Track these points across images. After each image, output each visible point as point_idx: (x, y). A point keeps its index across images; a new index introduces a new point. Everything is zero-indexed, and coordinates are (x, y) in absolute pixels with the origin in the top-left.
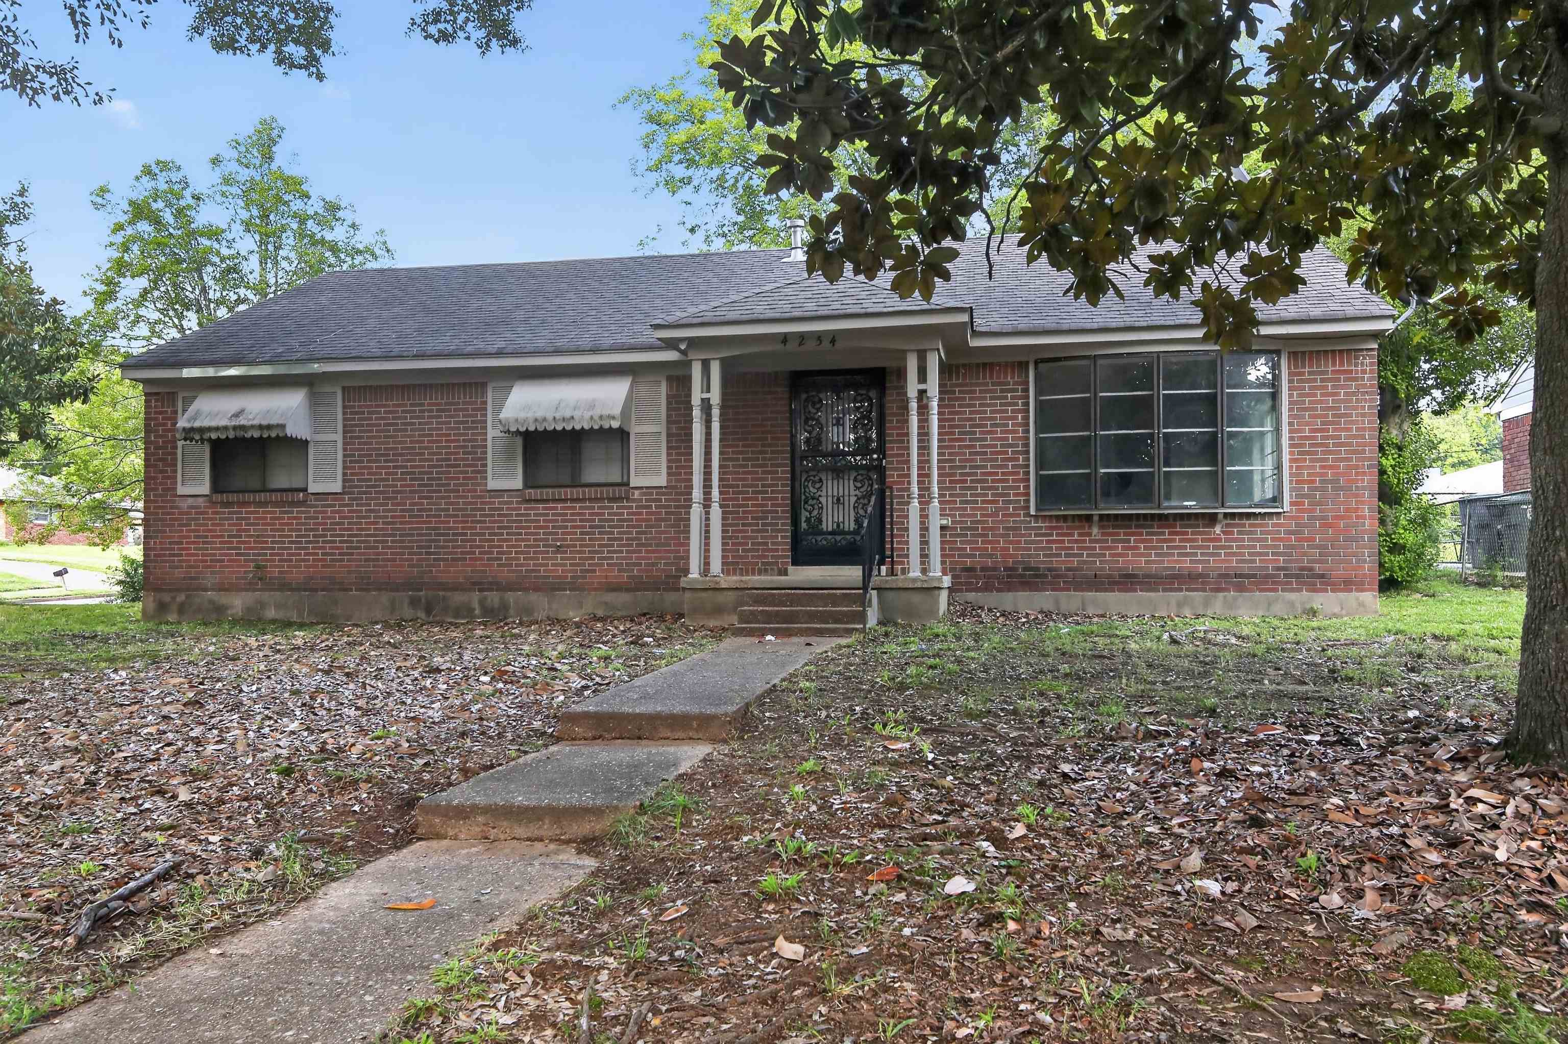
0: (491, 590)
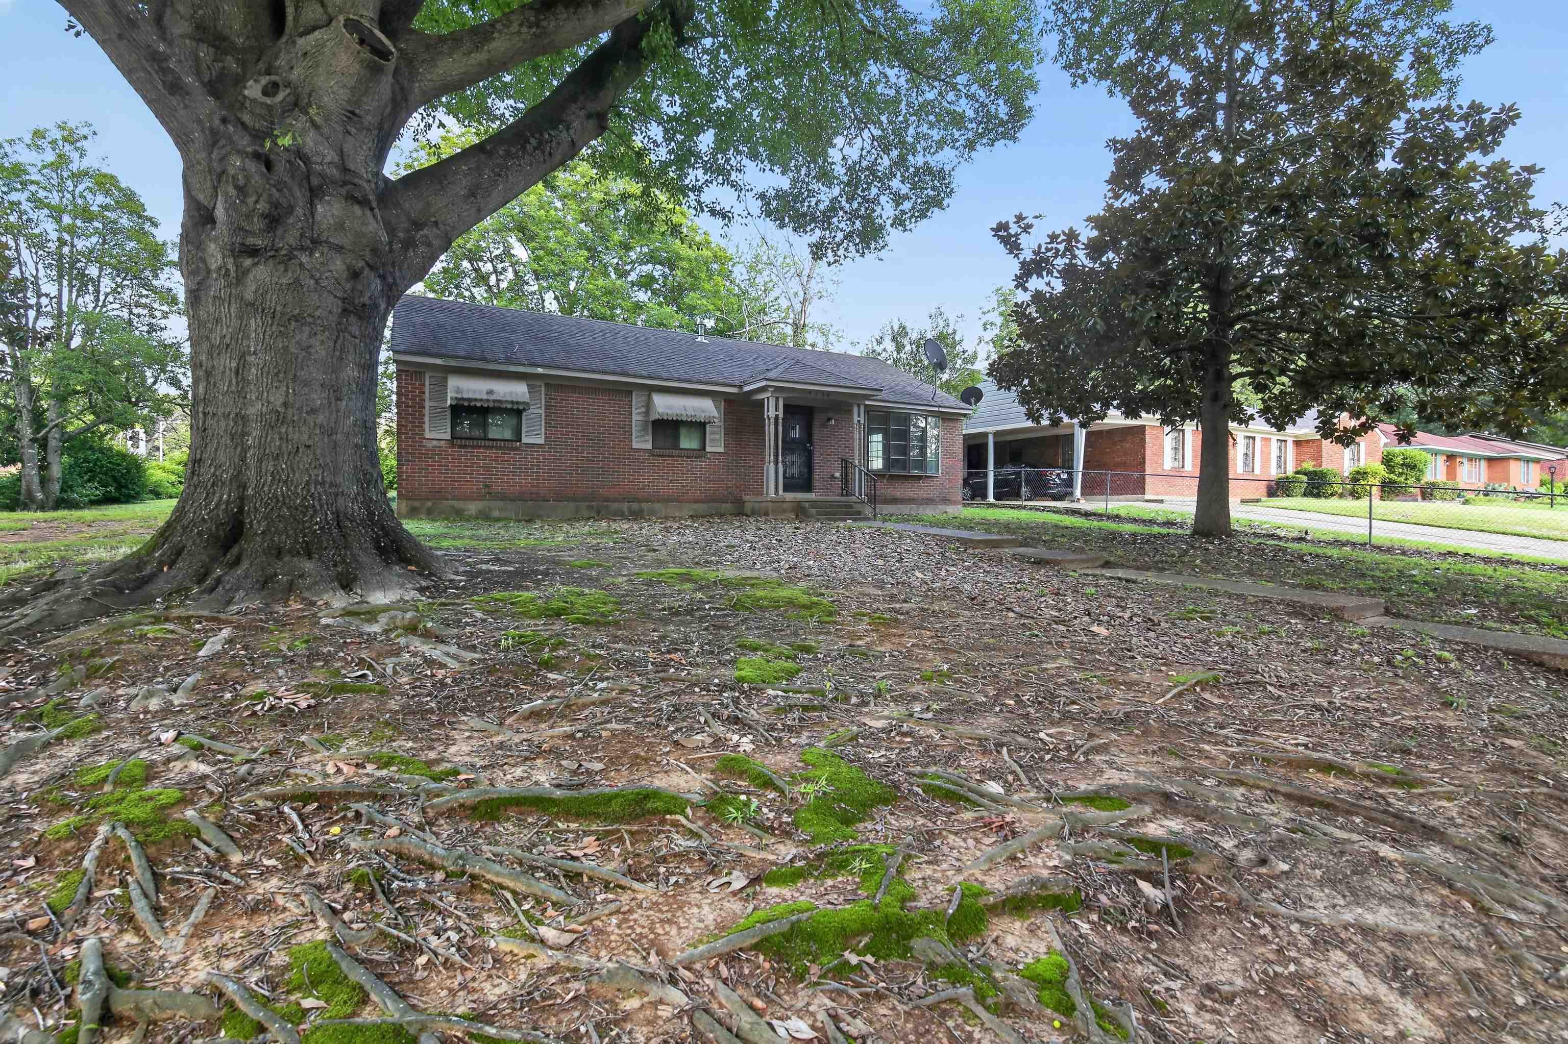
0: (634, 502)
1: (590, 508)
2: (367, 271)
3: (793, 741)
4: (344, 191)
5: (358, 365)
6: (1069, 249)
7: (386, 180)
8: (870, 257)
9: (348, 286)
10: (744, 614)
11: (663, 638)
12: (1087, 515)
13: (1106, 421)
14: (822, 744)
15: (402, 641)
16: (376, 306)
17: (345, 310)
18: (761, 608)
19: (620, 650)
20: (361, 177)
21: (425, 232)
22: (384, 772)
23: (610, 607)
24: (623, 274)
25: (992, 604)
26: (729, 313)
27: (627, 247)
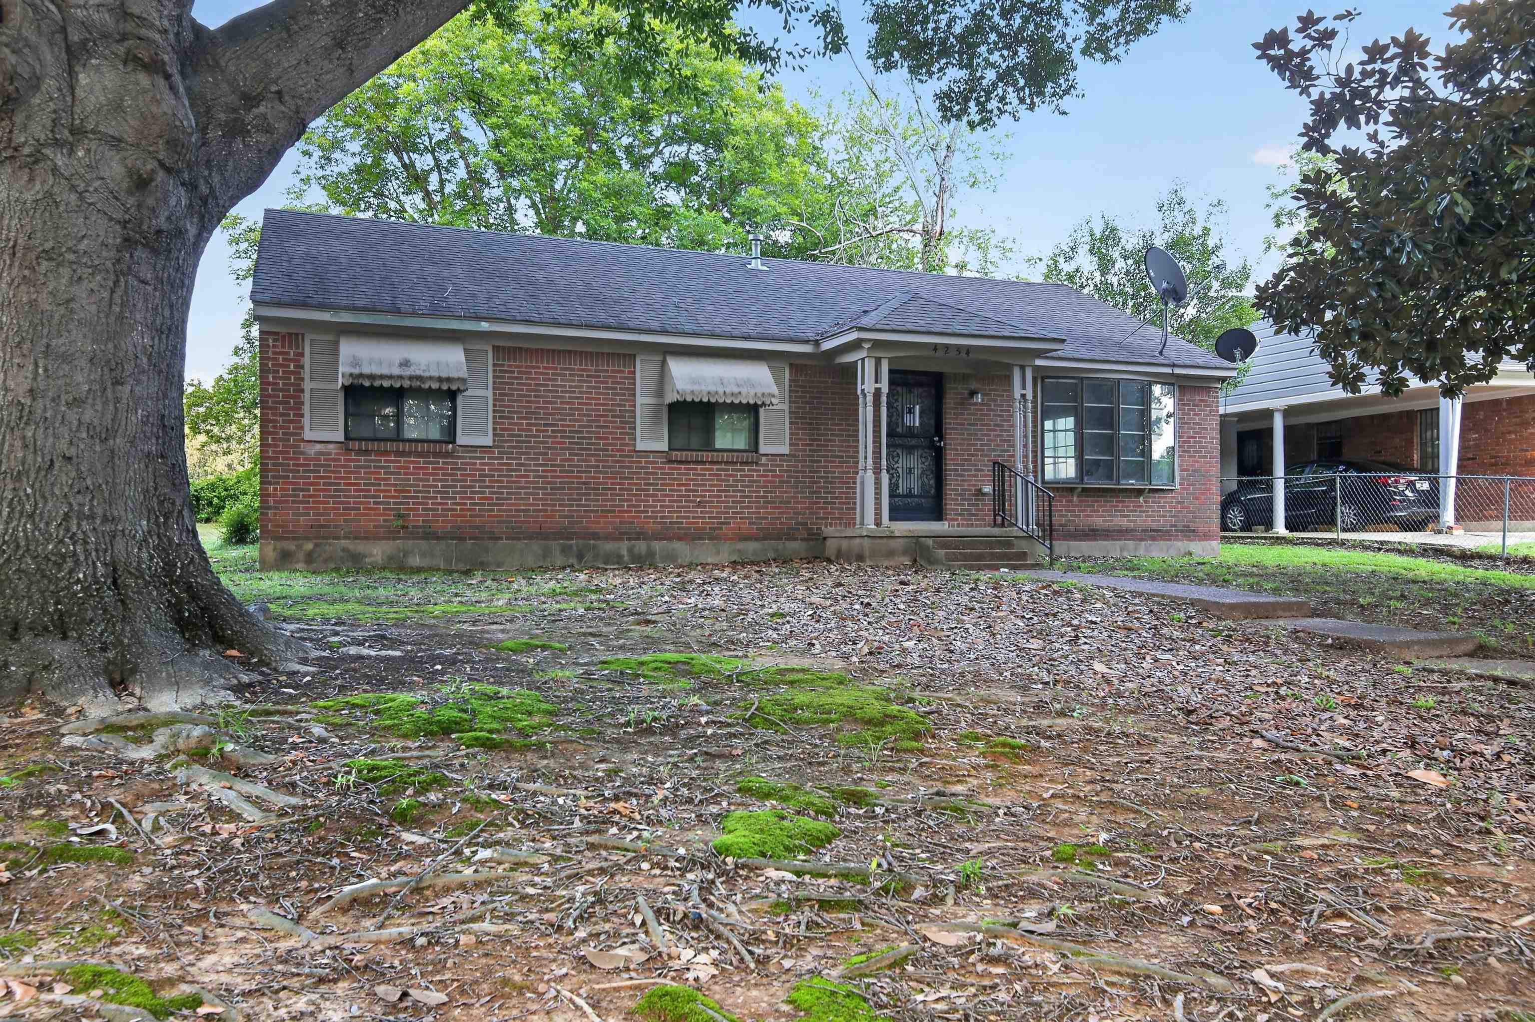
0: (638, 539)
1: (565, 550)
2: (161, 175)
3: (787, 964)
4: (121, 50)
5: (151, 327)
6: (1407, 70)
7: (198, 30)
8: (1044, 110)
9: (131, 201)
10: (763, 733)
11: (612, 774)
12: (1464, 557)
13: (1493, 382)
14: (835, 973)
15: (181, 775)
16: (180, 233)
17: (126, 240)
18: (798, 723)
19: (535, 794)
20: (152, 26)
21: (262, 109)
22: (78, 1000)
23: (537, 719)
24: (639, 163)
25: (1226, 722)
26: (812, 218)
27: (644, 118)
